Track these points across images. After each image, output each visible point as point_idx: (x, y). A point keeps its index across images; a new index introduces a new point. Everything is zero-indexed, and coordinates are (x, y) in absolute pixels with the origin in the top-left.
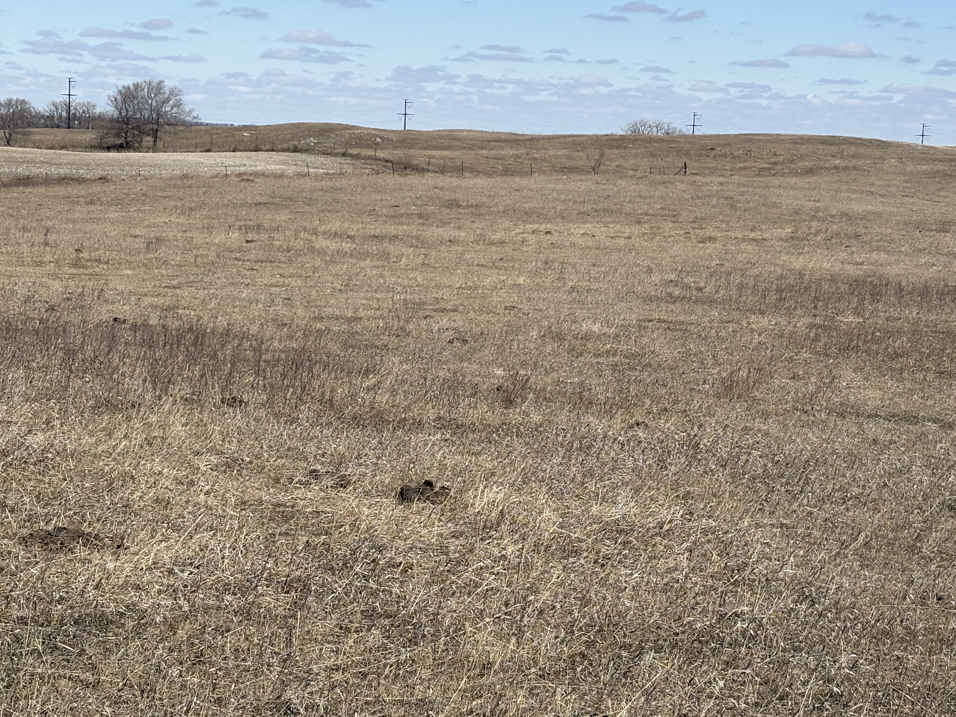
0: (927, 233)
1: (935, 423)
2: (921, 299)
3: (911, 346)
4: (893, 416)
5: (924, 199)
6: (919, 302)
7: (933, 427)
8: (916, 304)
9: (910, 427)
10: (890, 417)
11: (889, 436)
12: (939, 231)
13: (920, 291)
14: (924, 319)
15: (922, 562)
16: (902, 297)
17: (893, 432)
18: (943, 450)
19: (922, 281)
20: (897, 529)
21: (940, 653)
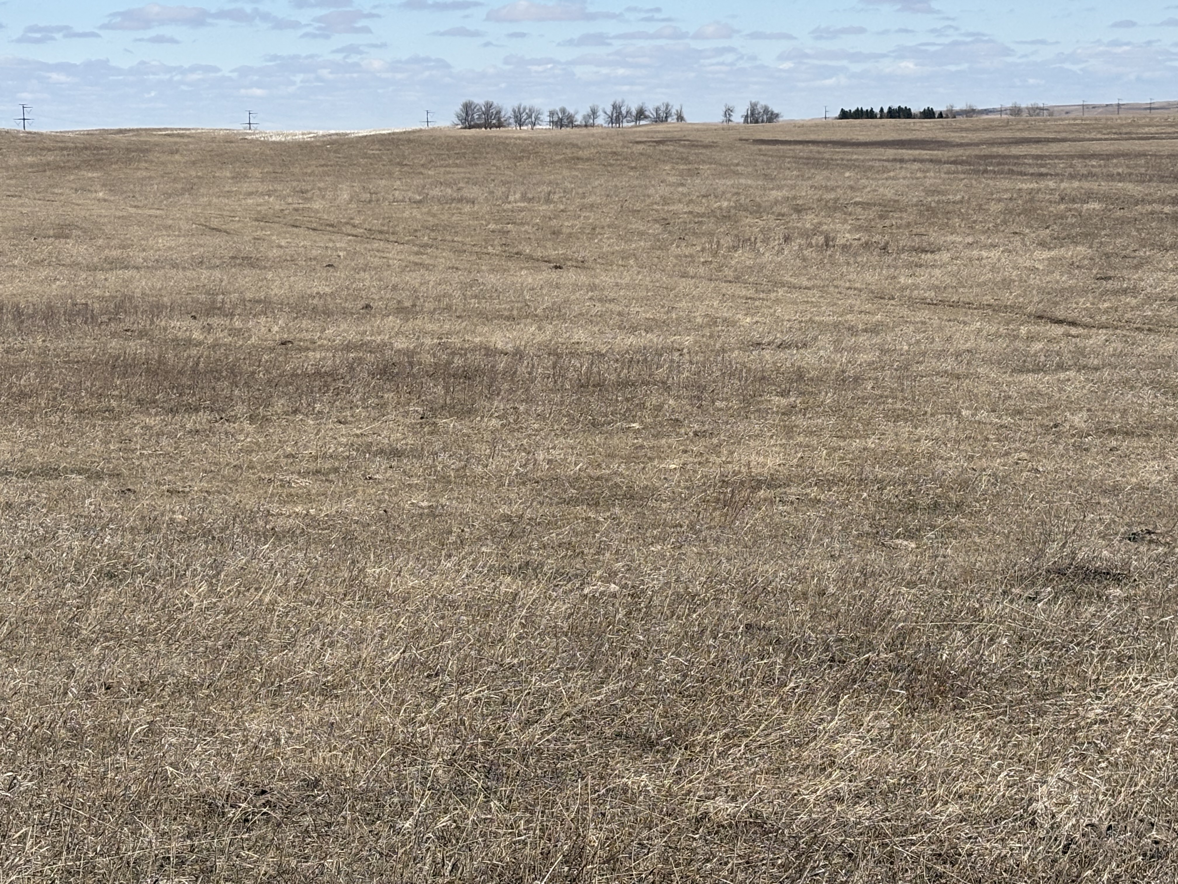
0: (44, 240)
1: (81, 474)
2: (46, 323)
3: (40, 383)
4: (27, 471)
5: (35, 199)
6: (43, 327)
7: (79, 479)
8: (40, 330)
9: (50, 482)
10: (25, 473)
11: (26, 497)
12: (57, 237)
13: (43, 313)
14: (52, 348)
15: (83, 646)
16: (22, 322)
17: (29, 491)
18: (93, 507)
19: (44, 300)
20: (48, 610)
21: (115, 753)
